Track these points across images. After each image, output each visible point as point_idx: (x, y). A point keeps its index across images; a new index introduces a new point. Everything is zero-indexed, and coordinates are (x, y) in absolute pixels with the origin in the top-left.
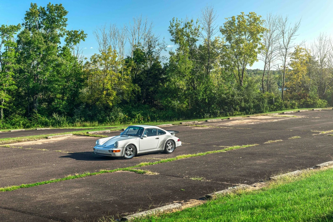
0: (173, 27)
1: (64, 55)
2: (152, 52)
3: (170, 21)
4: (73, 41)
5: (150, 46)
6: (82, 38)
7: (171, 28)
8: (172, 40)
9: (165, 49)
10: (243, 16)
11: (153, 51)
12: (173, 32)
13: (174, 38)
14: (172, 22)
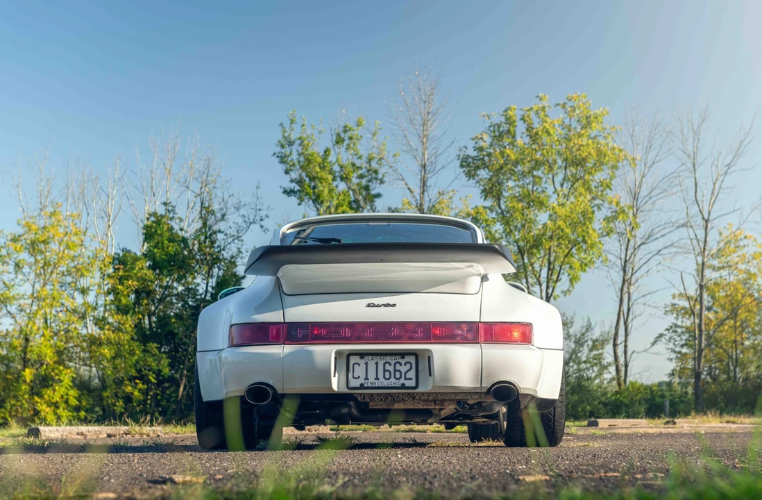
0: (291, 143)
2: (215, 233)
3: (281, 124)
5: (206, 213)
7: (282, 146)
8: (289, 193)
9: (262, 223)
10: (544, 110)
11: (215, 228)
12: (289, 159)
13: (294, 184)
14: (287, 124)
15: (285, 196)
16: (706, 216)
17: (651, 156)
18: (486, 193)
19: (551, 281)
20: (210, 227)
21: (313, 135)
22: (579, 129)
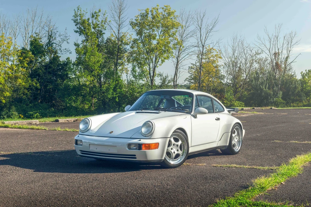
0: (77, 16)
2: (53, 43)
3: (75, 10)
5: (50, 37)
7: (75, 17)
8: (76, 32)
10: (157, 9)
12: (77, 21)
13: (78, 29)
14: (76, 10)
15: (75, 33)
16: (203, 45)
17: (187, 24)
18: (138, 34)
19: (156, 62)
20: (51, 41)
21: (84, 13)
22: (167, 16)
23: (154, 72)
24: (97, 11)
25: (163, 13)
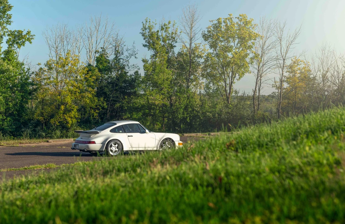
0: (146, 29)
1: (9, 60)
2: (120, 59)
3: (143, 22)
4: (17, 43)
5: (117, 53)
6: (29, 40)
7: (143, 30)
8: (145, 46)
10: (231, 18)
12: (145, 35)
13: (147, 43)
14: (144, 23)
15: (144, 47)
16: (284, 58)
17: (268, 34)
18: (211, 47)
19: (233, 77)
20: (118, 57)
21: (153, 25)
22: (243, 25)
23: (230, 89)
24: (167, 23)
25: (239, 23)
